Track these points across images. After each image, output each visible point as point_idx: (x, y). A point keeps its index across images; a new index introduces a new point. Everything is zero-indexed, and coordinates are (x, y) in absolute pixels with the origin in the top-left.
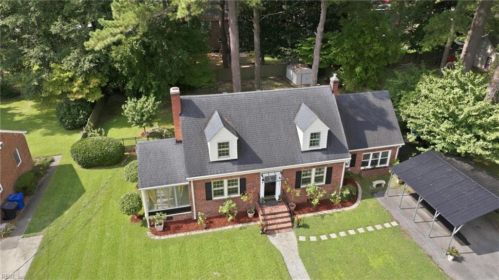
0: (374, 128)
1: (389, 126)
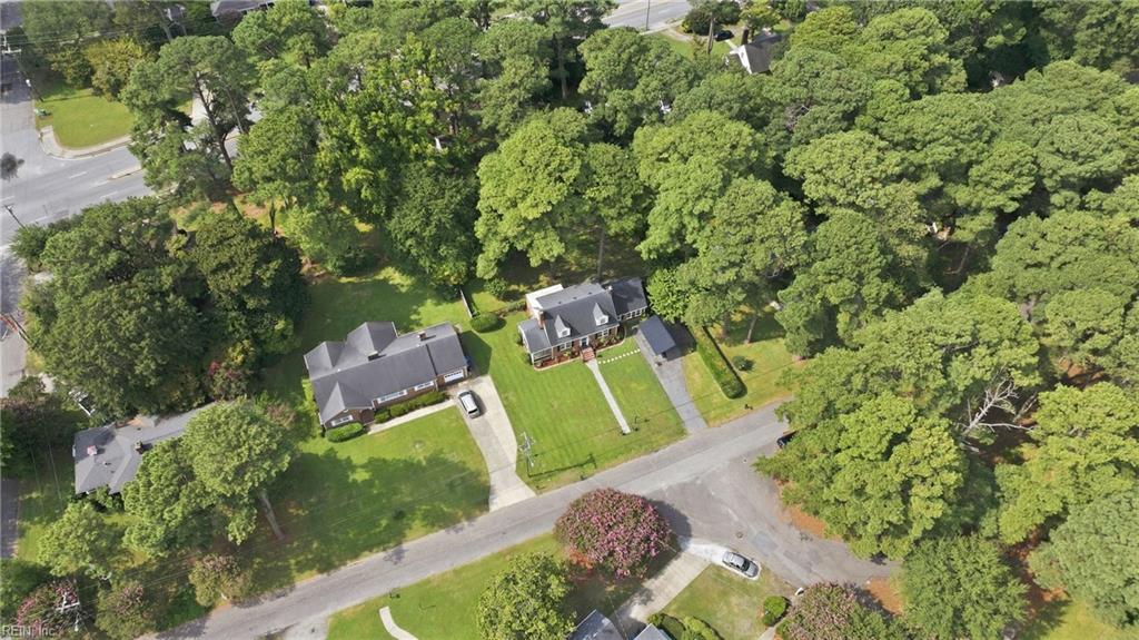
0: (632, 301)
1: (639, 296)
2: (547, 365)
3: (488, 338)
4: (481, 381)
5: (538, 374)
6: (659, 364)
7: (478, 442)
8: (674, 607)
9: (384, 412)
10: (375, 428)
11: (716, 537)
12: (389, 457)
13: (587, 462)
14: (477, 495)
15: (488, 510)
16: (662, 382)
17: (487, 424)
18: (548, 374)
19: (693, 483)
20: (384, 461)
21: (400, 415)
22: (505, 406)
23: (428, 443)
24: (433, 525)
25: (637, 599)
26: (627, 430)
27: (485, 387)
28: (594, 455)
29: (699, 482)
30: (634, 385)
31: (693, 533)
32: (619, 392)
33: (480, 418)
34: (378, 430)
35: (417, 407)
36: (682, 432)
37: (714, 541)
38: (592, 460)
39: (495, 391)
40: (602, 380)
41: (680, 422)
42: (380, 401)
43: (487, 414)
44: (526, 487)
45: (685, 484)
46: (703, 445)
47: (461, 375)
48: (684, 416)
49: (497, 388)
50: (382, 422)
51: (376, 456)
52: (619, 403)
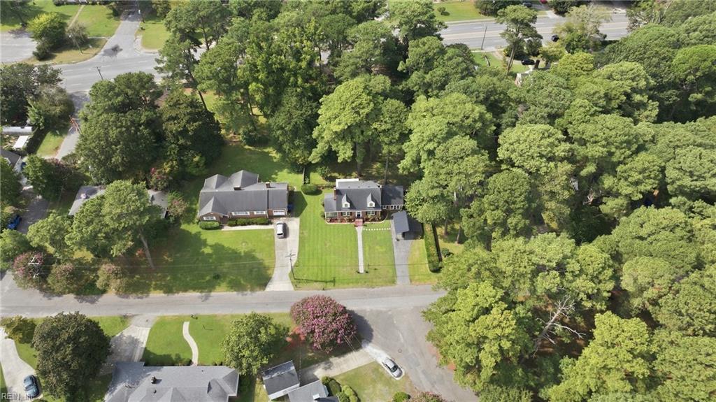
2: (333, 222)
3: (308, 198)
4: (293, 220)
5: (327, 225)
6: (398, 240)
7: (276, 252)
8: (342, 377)
9: (234, 222)
10: (227, 228)
11: (385, 348)
12: (226, 245)
13: (331, 281)
14: (262, 279)
15: (264, 289)
16: (395, 251)
17: (285, 244)
18: (332, 227)
19: (386, 312)
20: (223, 246)
21: (242, 225)
22: (300, 237)
23: (250, 244)
24: (232, 288)
25: (323, 365)
26: (362, 271)
27: (294, 224)
28: (336, 279)
29: (390, 313)
30: (378, 247)
31: (373, 341)
32: (367, 248)
33: (283, 239)
34: (227, 230)
35: (253, 224)
36: (393, 282)
37: (383, 349)
38: (334, 281)
39: (298, 227)
40: (361, 239)
41: (395, 275)
42: (233, 214)
43: (288, 239)
44: (291, 284)
45: (381, 312)
46: (403, 293)
47: (283, 214)
48: (398, 273)
49: (300, 226)
50: (231, 225)
51: (220, 243)
52: (364, 254)
